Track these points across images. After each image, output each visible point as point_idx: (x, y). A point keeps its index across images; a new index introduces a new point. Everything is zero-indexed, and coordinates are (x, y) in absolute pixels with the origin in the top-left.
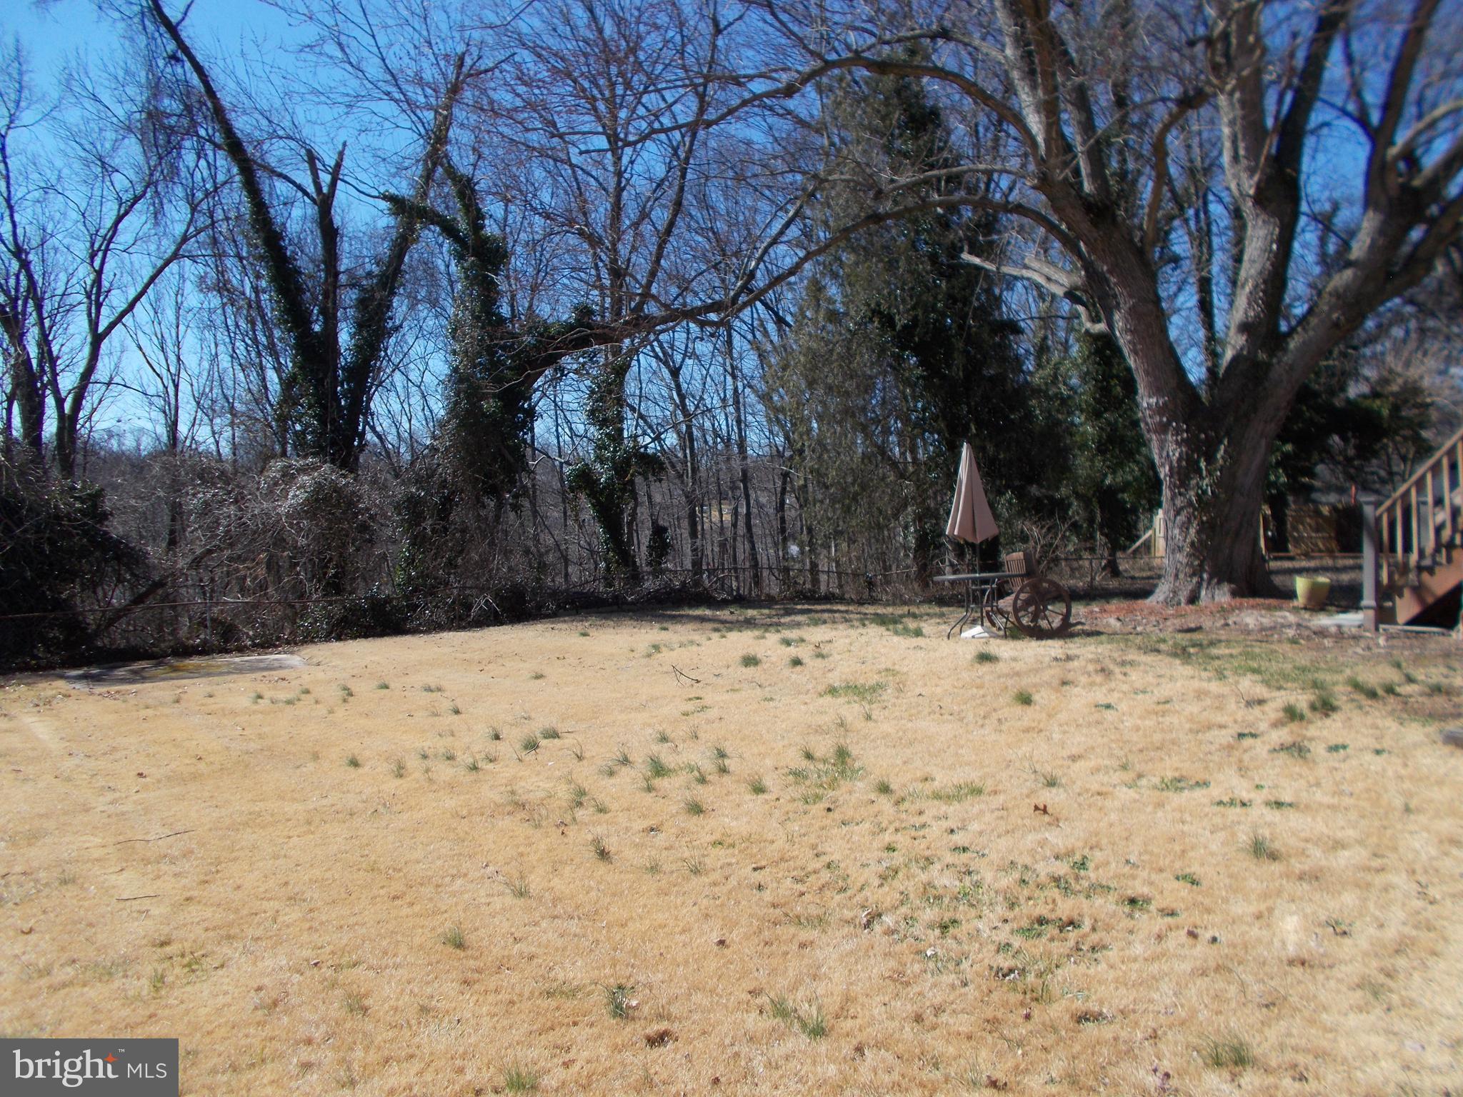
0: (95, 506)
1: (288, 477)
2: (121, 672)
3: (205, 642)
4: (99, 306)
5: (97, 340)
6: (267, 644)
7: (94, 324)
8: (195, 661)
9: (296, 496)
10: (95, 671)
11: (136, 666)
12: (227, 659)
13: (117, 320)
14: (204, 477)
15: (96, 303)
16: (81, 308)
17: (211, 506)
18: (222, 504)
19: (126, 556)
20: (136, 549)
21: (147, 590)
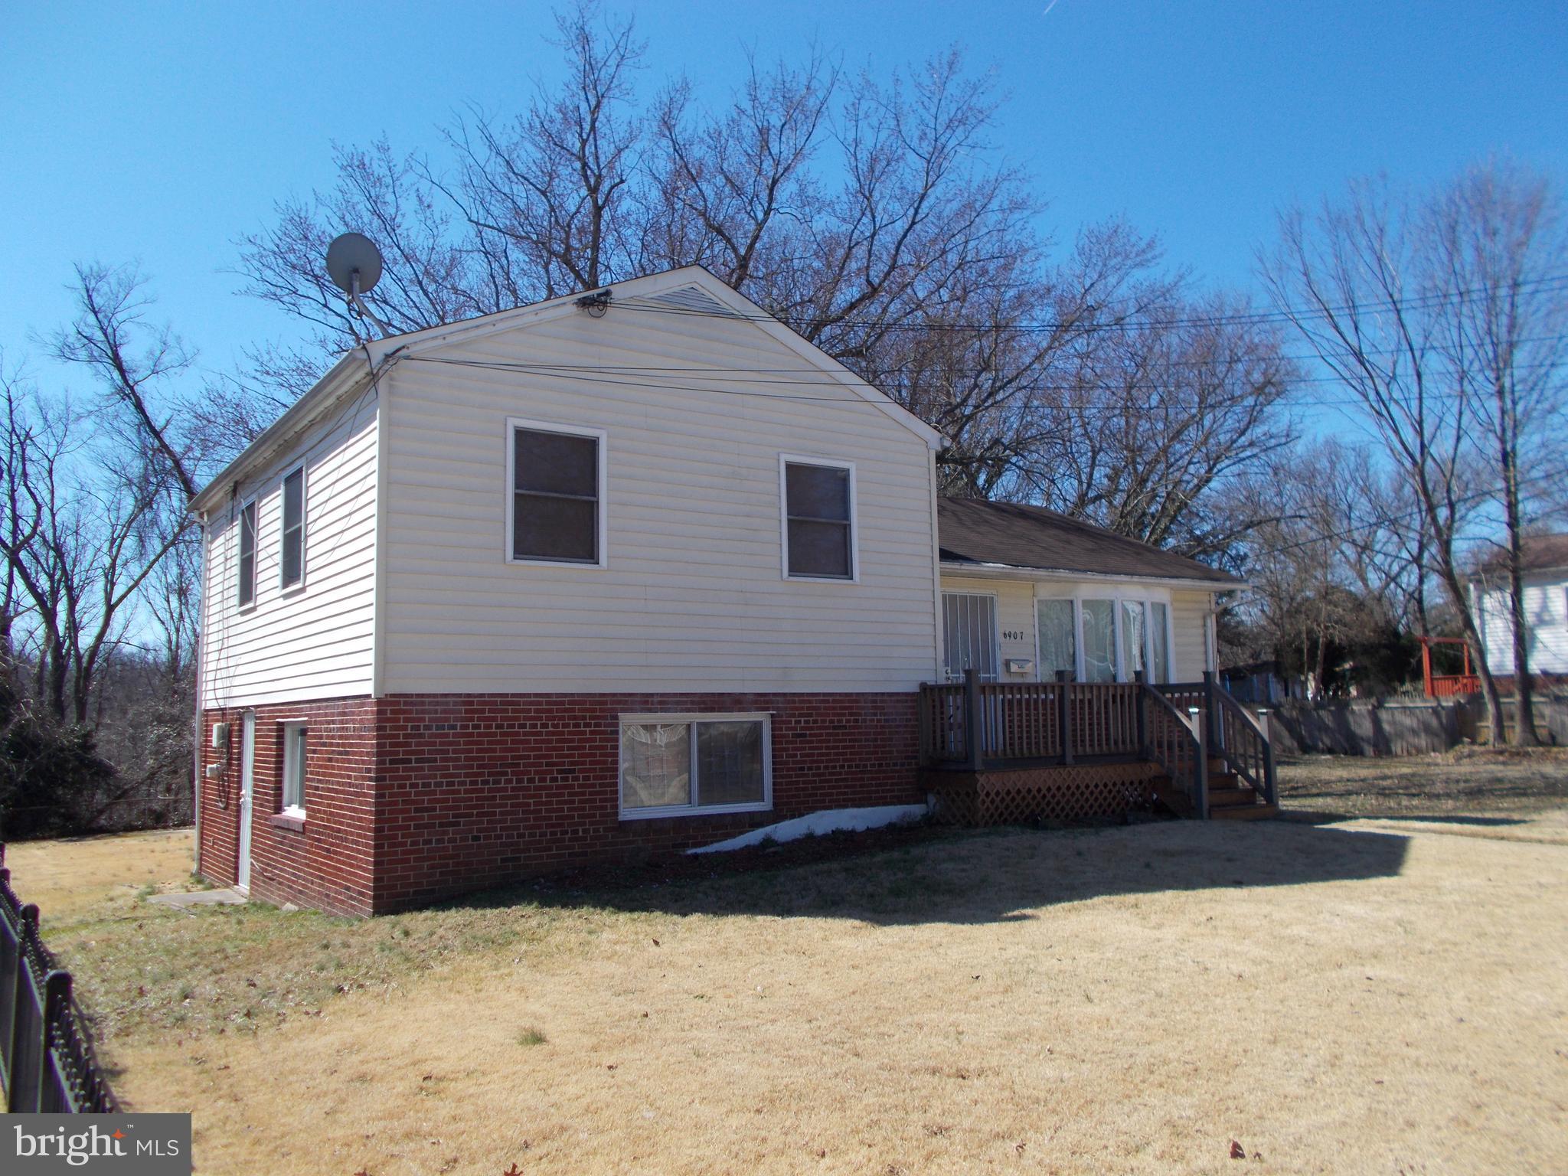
0: (86, 742)
2: (89, 838)
3: (144, 823)
4: (113, 584)
5: (110, 608)
6: (182, 824)
7: (108, 595)
8: (135, 833)
10: (75, 839)
11: (99, 836)
12: (155, 832)
13: (130, 589)
14: (160, 719)
15: (111, 583)
16: (100, 584)
17: (161, 739)
18: (168, 737)
19: (103, 772)
20: (112, 767)
21: (122, 794)
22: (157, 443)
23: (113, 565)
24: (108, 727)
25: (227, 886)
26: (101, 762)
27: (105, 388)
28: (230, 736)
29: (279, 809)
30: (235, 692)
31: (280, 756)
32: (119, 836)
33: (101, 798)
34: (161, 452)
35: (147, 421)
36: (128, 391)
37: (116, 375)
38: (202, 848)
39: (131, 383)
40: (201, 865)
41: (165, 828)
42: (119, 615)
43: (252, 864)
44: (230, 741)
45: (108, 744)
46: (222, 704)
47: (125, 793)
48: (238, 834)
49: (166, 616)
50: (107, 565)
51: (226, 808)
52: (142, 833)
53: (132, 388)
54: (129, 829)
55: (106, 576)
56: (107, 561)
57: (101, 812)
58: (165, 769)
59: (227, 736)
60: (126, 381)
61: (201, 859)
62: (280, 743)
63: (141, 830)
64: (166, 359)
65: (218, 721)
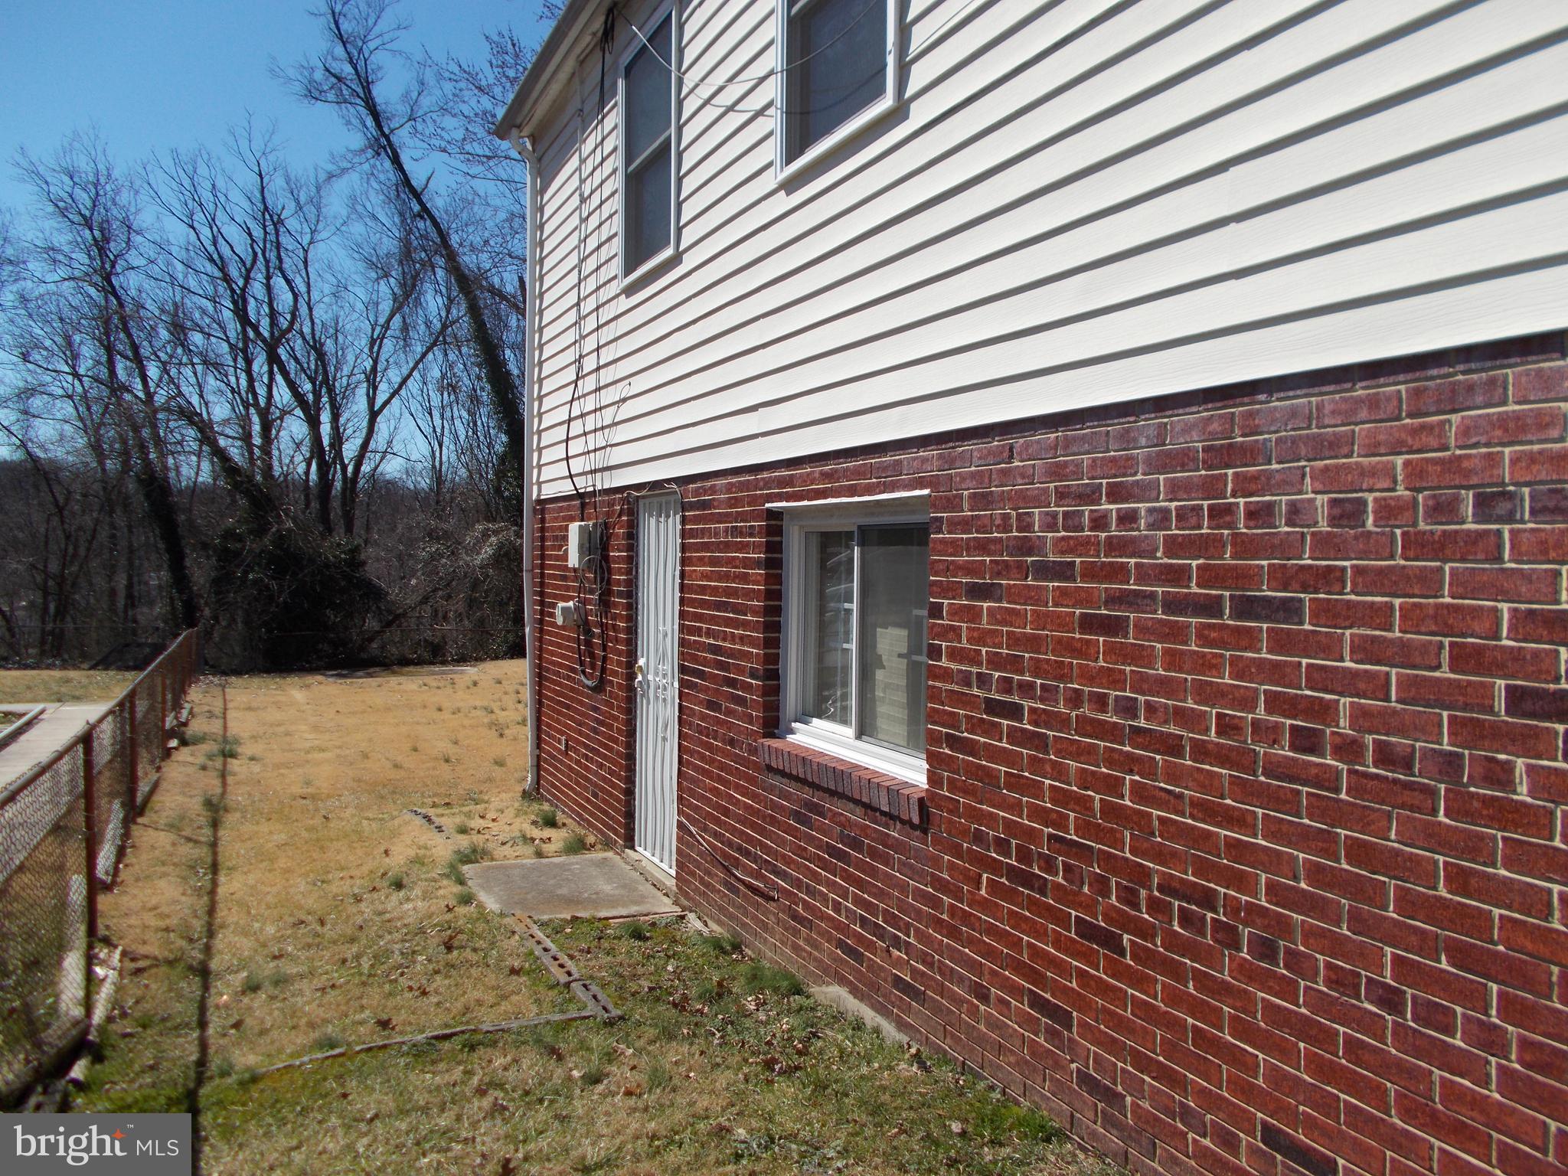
0: (353, 558)
1: (485, 535)
2: (360, 673)
3: (419, 657)
4: (375, 388)
5: (374, 415)
6: (462, 660)
7: (371, 401)
8: (411, 668)
9: (487, 552)
10: (345, 672)
11: (371, 670)
12: (433, 668)
13: (392, 396)
14: (432, 535)
15: (373, 386)
16: (362, 391)
17: (434, 557)
18: (441, 556)
19: (373, 593)
20: (380, 589)
21: (393, 619)
22: (417, 208)
23: (374, 369)
24: (376, 544)
25: (608, 845)
26: (369, 583)
27: (357, 141)
28: (605, 547)
29: (774, 725)
30: (617, 456)
31: (774, 596)
32: (394, 673)
33: (371, 624)
34: (422, 217)
35: (406, 181)
36: (383, 141)
37: (370, 122)
38: (539, 746)
39: (387, 131)
40: (539, 777)
41: (444, 663)
42: (383, 426)
43: (680, 825)
44: (606, 558)
45: (376, 565)
46: (583, 484)
47: (397, 617)
48: (631, 745)
49: (428, 430)
50: (368, 368)
51: (599, 689)
52: (418, 669)
53: (387, 138)
54: (404, 662)
55: (368, 381)
56: (368, 364)
57: (371, 640)
58: (440, 593)
59: (597, 546)
60: (379, 126)
61: (538, 767)
62: (774, 563)
63: (417, 664)
64: (426, 102)
65: (572, 519)
